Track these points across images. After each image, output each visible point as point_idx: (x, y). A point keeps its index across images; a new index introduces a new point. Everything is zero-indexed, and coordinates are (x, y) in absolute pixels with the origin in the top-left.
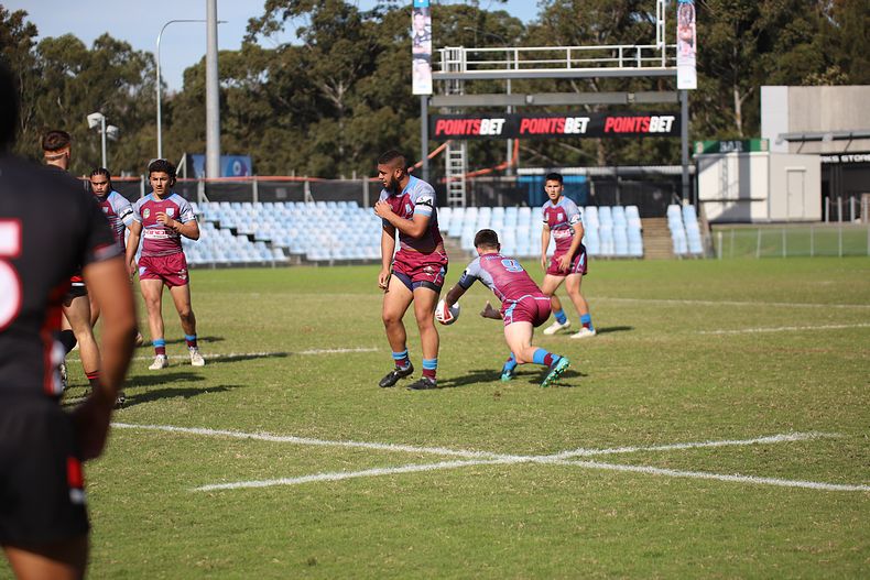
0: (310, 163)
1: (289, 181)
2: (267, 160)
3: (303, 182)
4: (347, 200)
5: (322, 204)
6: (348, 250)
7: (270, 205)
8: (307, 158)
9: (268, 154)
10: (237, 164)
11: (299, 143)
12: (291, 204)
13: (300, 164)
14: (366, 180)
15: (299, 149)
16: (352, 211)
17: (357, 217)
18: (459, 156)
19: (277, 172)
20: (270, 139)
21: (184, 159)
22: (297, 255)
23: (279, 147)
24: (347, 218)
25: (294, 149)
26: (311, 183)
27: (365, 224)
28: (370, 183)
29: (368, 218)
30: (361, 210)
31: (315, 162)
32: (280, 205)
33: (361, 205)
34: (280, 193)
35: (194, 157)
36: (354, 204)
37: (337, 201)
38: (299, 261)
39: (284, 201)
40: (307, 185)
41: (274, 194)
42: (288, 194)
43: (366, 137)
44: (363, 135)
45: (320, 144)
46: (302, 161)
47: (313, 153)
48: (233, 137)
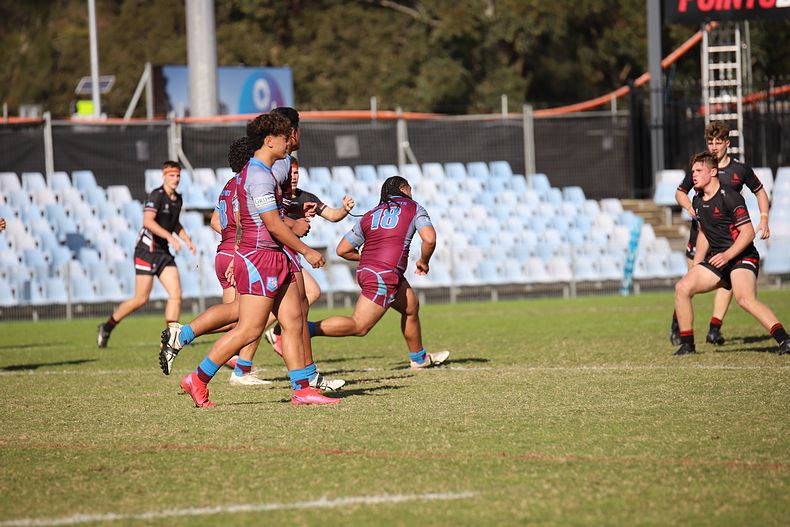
0: (421, 81)
1: (368, 120)
2: (330, 76)
3: (394, 121)
4: (488, 159)
6: (491, 266)
8: (415, 69)
9: (330, 61)
10: (261, 85)
11: (396, 38)
13: (400, 83)
14: (529, 114)
15: (397, 49)
16: (498, 182)
17: (510, 196)
18: (732, 57)
19: (351, 101)
20: (335, 30)
21: (147, 76)
23: (354, 44)
24: (488, 197)
25: (386, 50)
26: (409, 122)
27: (525, 210)
28: (536, 121)
29: (532, 196)
30: (519, 179)
31: (430, 79)
32: (344, 172)
33: (518, 169)
34: (346, 146)
35: (168, 72)
36: (503, 167)
37: (465, 163)
39: (352, 163)
40: (401, 127)
41: (333, 148)
42: (361, 148)
43: (537, 23)
44: (531, 17)
45: (441, 40)
46: (405, 75)
47: (426, 59)
48: (256, 27)
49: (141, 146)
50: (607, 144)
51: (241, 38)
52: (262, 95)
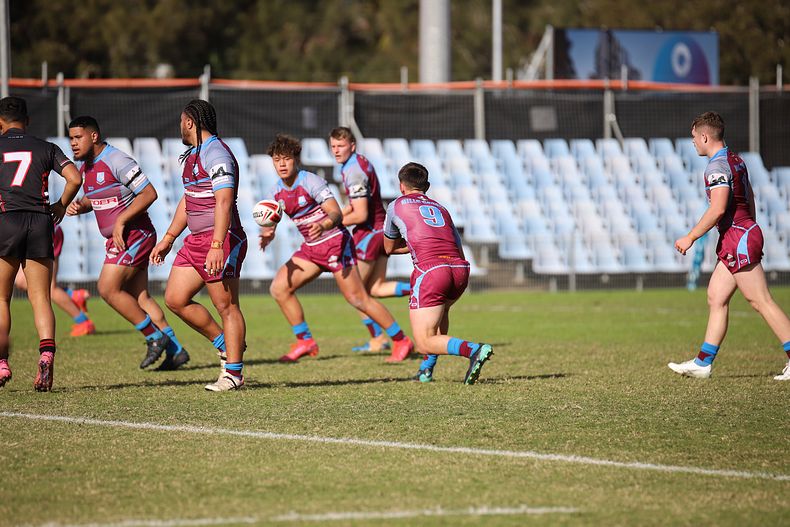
5: (638, 145)
7: (506, 146)
10: (682, 49)
12: (559, 145)
21: (548, 40)
22: (516, 262)
26: (614, 91)
32: (531, 147)
34: (542, 118)
35: (572, 35)
38: (520, 277)
39: (542, 137)
40: (608, 100)
41: (527, 120)
42: (559, 121)
49: (307, 113)
52: (682, 60)
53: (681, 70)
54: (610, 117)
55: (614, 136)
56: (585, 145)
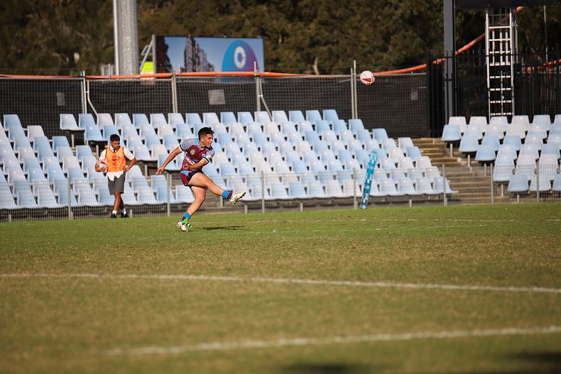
3: (253, 78)
4: (323, 107)
7: (194, 117)
12: (229, 115)
16: (325, 124)
17: (331, 134)
27: (339, 145)
30: (342, 122)
34: (216, 98)
35: (168, 40)
37: (305, 109)
40: (259, 84)
41: (207, 99)
42: (226, 99)
49: (59, 95)
50: (414, 96)
51: (263, 16)
52: (240, 57)
53: (240, 65)
54: (260, 96)
55: (263, 109)
56: (246, 115)
